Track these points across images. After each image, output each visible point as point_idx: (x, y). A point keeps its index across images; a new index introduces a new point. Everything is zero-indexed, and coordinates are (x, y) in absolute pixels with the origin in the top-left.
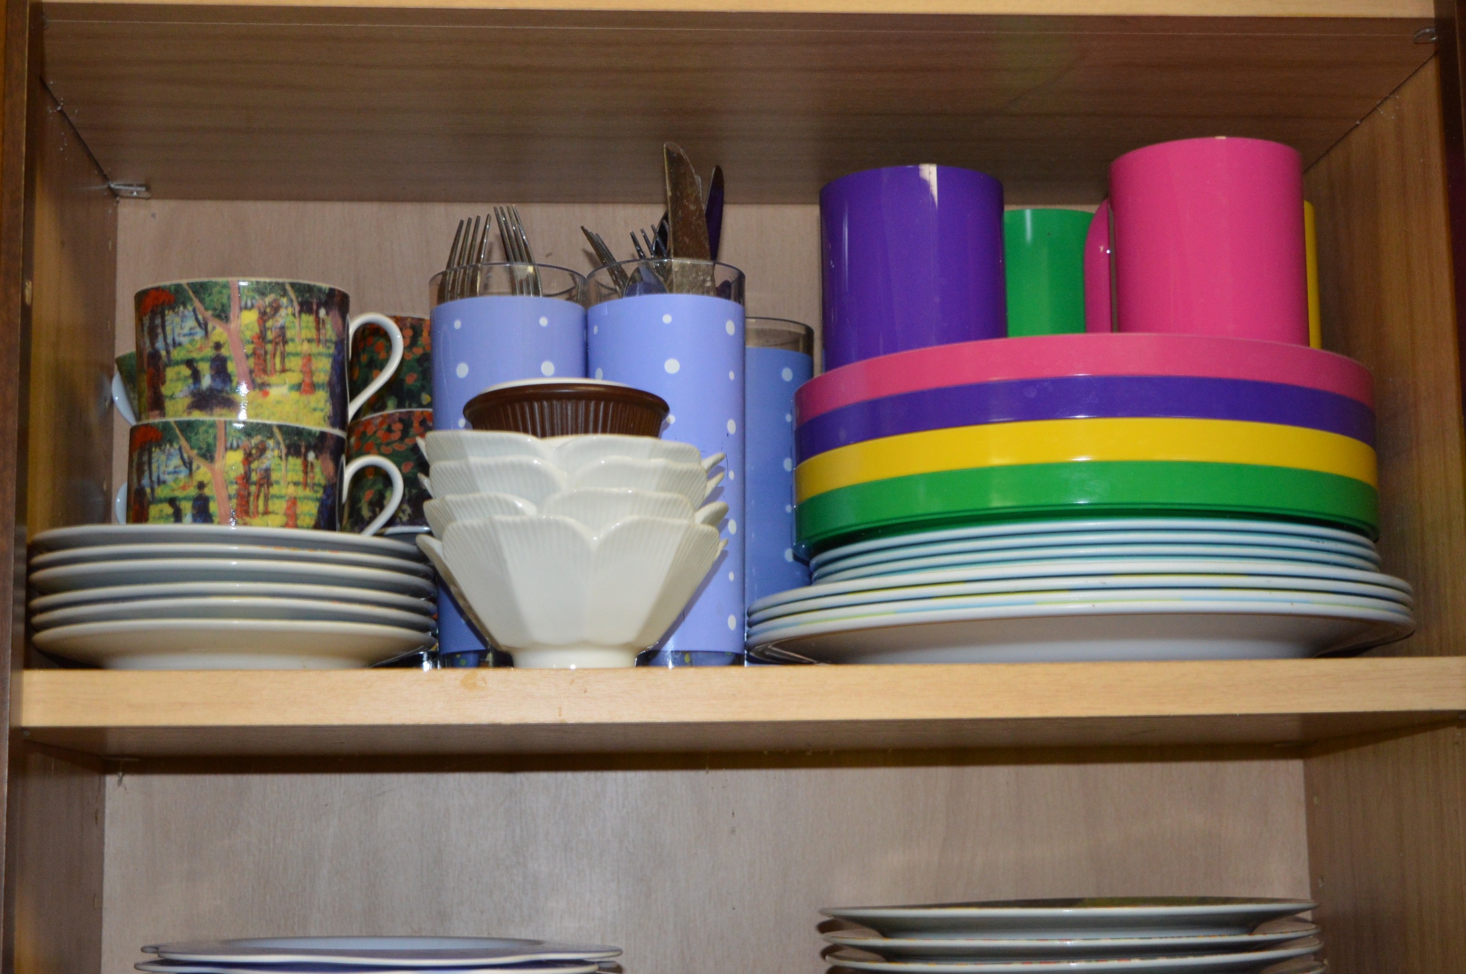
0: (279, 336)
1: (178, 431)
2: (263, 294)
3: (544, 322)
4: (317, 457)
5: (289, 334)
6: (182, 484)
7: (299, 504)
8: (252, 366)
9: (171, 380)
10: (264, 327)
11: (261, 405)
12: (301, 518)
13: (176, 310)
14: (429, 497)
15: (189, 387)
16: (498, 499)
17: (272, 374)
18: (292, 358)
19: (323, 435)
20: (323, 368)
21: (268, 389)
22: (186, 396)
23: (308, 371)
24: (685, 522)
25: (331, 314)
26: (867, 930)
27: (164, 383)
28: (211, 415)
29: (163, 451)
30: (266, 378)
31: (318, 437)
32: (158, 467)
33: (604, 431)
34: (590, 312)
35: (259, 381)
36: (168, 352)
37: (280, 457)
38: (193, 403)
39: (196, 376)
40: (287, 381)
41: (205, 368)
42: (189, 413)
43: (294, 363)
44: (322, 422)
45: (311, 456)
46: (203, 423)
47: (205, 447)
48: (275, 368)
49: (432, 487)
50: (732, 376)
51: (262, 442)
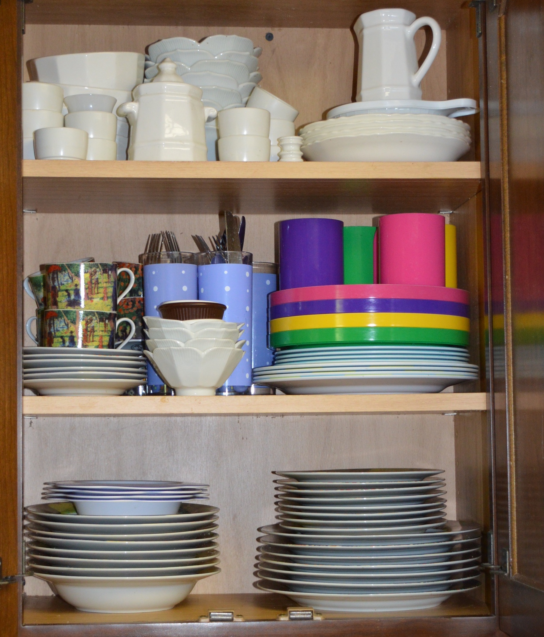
0: (96, 281)
1: (63, 314)
2: (91, 268)
3: (183, 272)
4: (109, 322)
5: (99, 281)
6: (65, 332)
7: (103, 338)
8: (88, 292)
9: (61, 296)
10: (92, 279)
11: (91, 305)
12: (104, 342)
13: (62, 273)
14: (148, 339)
15: (67, 299)
16: (172, 341)
17: (94, 295)
18: (101, 289)
19: (110, 314)
20: (110, 291)
21: (93, 300)
22: (66, 302)
23: (106, 293)
24: (232, 348)
25: (113, 272)
26: (293, 479)
27: (58, 297)
28: (74, 309)
29: (58, 320)
30: (92, 296)
31: (109, 315)
32: (57, 325)
33: (205, 318)
34: (199, 268)
35: (90, 297)
36: (59, 287)
37: (97, 322)
38: (68, 304)
39: (69, 295)
40: (99, 296)
41: (72, 293)
42: (67, 307)
43: (101, 290)
44: (110, 309)
45: (107, 321)
46: (72, 311)
47: (72, 319)
48: (95, 293)
49: (149, 335)
50: (248, 291)
51: (91, 318)
